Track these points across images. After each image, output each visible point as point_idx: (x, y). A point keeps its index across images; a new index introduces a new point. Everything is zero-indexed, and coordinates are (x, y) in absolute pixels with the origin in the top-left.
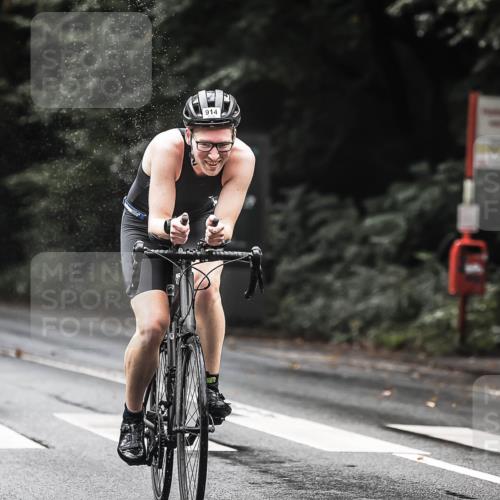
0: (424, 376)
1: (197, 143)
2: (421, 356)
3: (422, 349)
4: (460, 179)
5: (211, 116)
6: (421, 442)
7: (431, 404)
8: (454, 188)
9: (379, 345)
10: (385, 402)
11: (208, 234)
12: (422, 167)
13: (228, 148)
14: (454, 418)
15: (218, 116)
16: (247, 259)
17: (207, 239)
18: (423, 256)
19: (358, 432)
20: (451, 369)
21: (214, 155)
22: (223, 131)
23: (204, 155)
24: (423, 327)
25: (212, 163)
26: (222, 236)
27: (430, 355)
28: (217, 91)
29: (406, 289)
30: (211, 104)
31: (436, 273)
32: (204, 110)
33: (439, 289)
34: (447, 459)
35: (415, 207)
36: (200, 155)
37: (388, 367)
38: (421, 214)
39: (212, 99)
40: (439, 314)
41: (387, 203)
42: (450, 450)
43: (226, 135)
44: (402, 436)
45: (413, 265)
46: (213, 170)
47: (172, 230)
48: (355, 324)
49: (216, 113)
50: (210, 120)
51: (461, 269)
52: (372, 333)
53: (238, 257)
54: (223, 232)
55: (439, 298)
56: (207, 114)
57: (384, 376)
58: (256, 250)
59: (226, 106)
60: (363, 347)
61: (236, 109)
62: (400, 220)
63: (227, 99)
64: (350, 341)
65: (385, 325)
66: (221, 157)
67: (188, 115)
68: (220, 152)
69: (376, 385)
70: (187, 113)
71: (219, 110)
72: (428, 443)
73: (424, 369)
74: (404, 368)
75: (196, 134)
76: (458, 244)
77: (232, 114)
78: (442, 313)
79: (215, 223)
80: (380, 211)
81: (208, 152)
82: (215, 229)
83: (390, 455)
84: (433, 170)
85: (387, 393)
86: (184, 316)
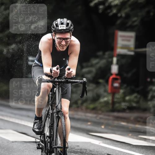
0: (101, 118)
1: (57, 38)
2: (100, 112)
3: (100, 110)
4: (112, 57)
5: (62, 28)
6: (100, 139)
7: (103, 127)
8: (110, 60)
9: (87, 108)
10: (89, 126)
11: (66, 73)
12: (100, 53)
13: (69, 40)
14: (110, 131)
15: (65, 28)
16: (81, 83)
17: (66, 75)
18: (101, 81)
19: (80, 135)
20: (109, 116)
21: (64, 43)
22: (67, 34)
23: (60, 43)
24: (100, 103)
25: (63, 46)
26: (72, 74)
27: (103, 112)
28: (64, 19)
29: (95, 91)
30: (62, 24)
31: (105, 86)
32: (59, 26)
33: (105, 91)
34: (108, 144)
35: (98, 66)
36: (58, 43)
37: (90, 115)
38: (100, 68)
39: (63, 22)
40: (106, 99)
41: (89, 64)
42: (108, 141)
43: (68, 36)
44: (94, 137)
45: (98, 84)
46: (63, 48)
47: (53, 72)
48: (80, 102)
49: (64, 27)
50: (61, 30)
51: (112, 85)
52: (85, 105)
53: (78, 82)
54: (72, 73)
55: (106, 94)
56: (61, 27)
57: (89, 118)
58: (85, 79)
59: (68, 24)
60: (82, 109)
61: (72, 26)
62: (94, 70)
63: (68, 22)
64: (78, 107)
65: (89, 102)
66: (66, 43)
67: (53, 28)
68: (65, 42)
69: (86, 121)
70: (53, 27)
71: (65, 26)
72: (102, 139)
73: (101, 116)
74: (95, 115)
75: (56, 35)
76: (111, 77)
77: (70, 27)
78: (106, 98)
79: (69, 69)
80: (87, 67)
81: (61, 42)
82: (69, 72)
83: (90, 143)
84: (104, 54)
85: (89, 123)
86: (57, 104)
